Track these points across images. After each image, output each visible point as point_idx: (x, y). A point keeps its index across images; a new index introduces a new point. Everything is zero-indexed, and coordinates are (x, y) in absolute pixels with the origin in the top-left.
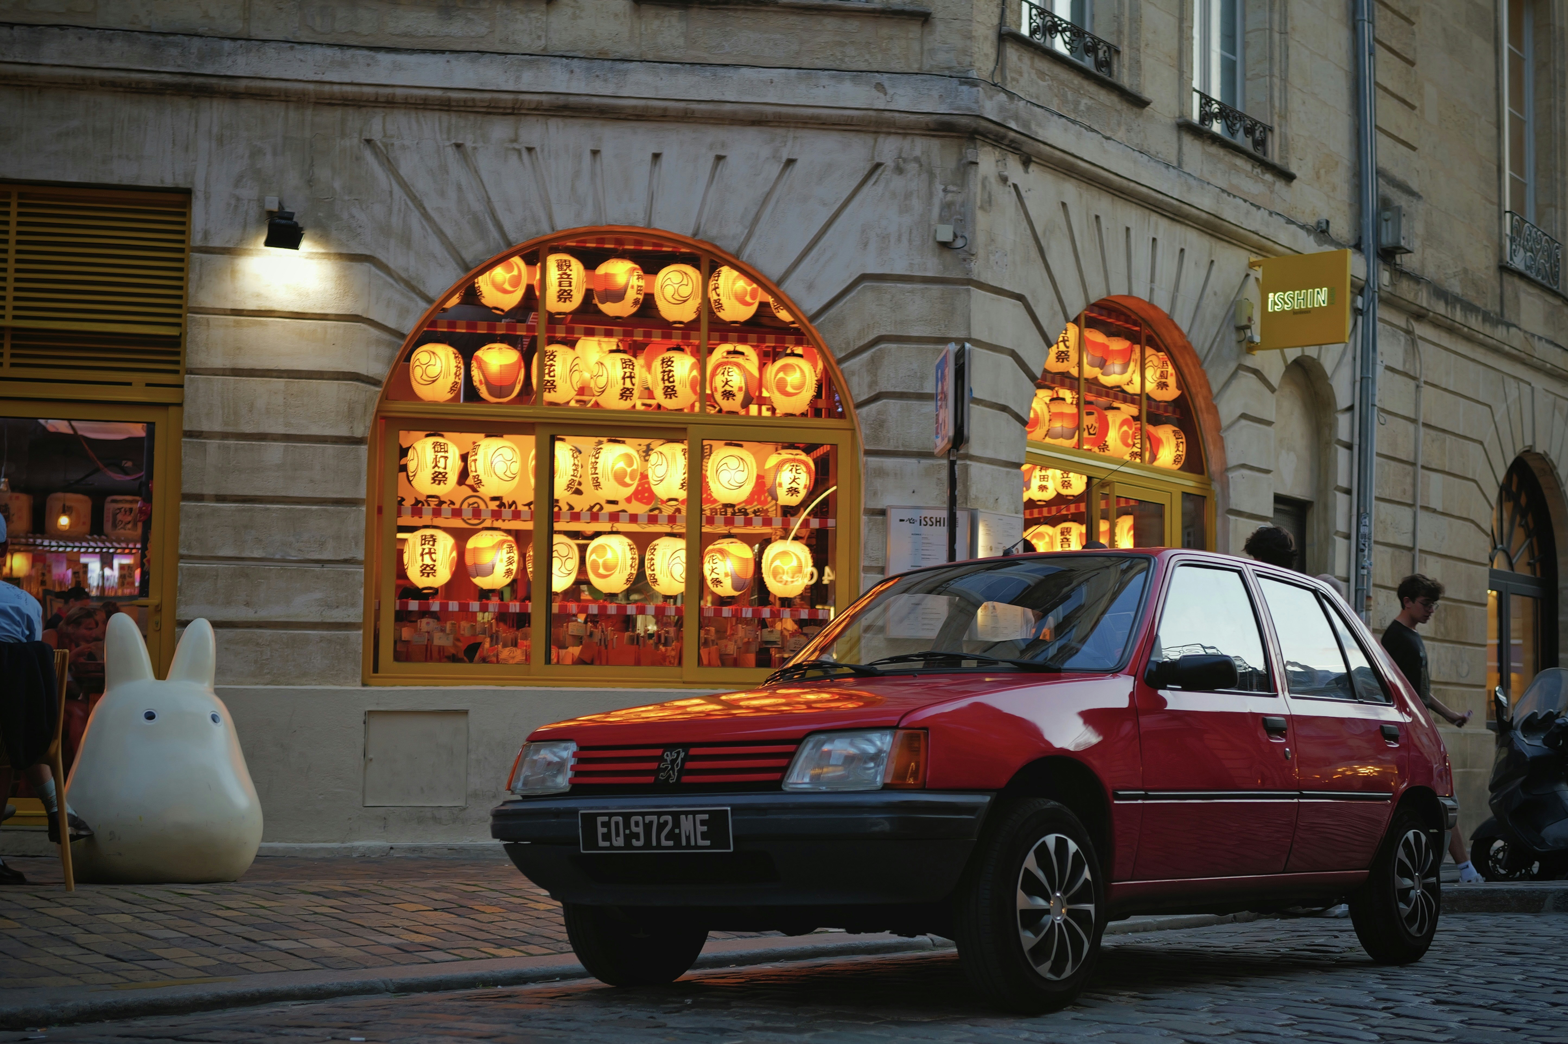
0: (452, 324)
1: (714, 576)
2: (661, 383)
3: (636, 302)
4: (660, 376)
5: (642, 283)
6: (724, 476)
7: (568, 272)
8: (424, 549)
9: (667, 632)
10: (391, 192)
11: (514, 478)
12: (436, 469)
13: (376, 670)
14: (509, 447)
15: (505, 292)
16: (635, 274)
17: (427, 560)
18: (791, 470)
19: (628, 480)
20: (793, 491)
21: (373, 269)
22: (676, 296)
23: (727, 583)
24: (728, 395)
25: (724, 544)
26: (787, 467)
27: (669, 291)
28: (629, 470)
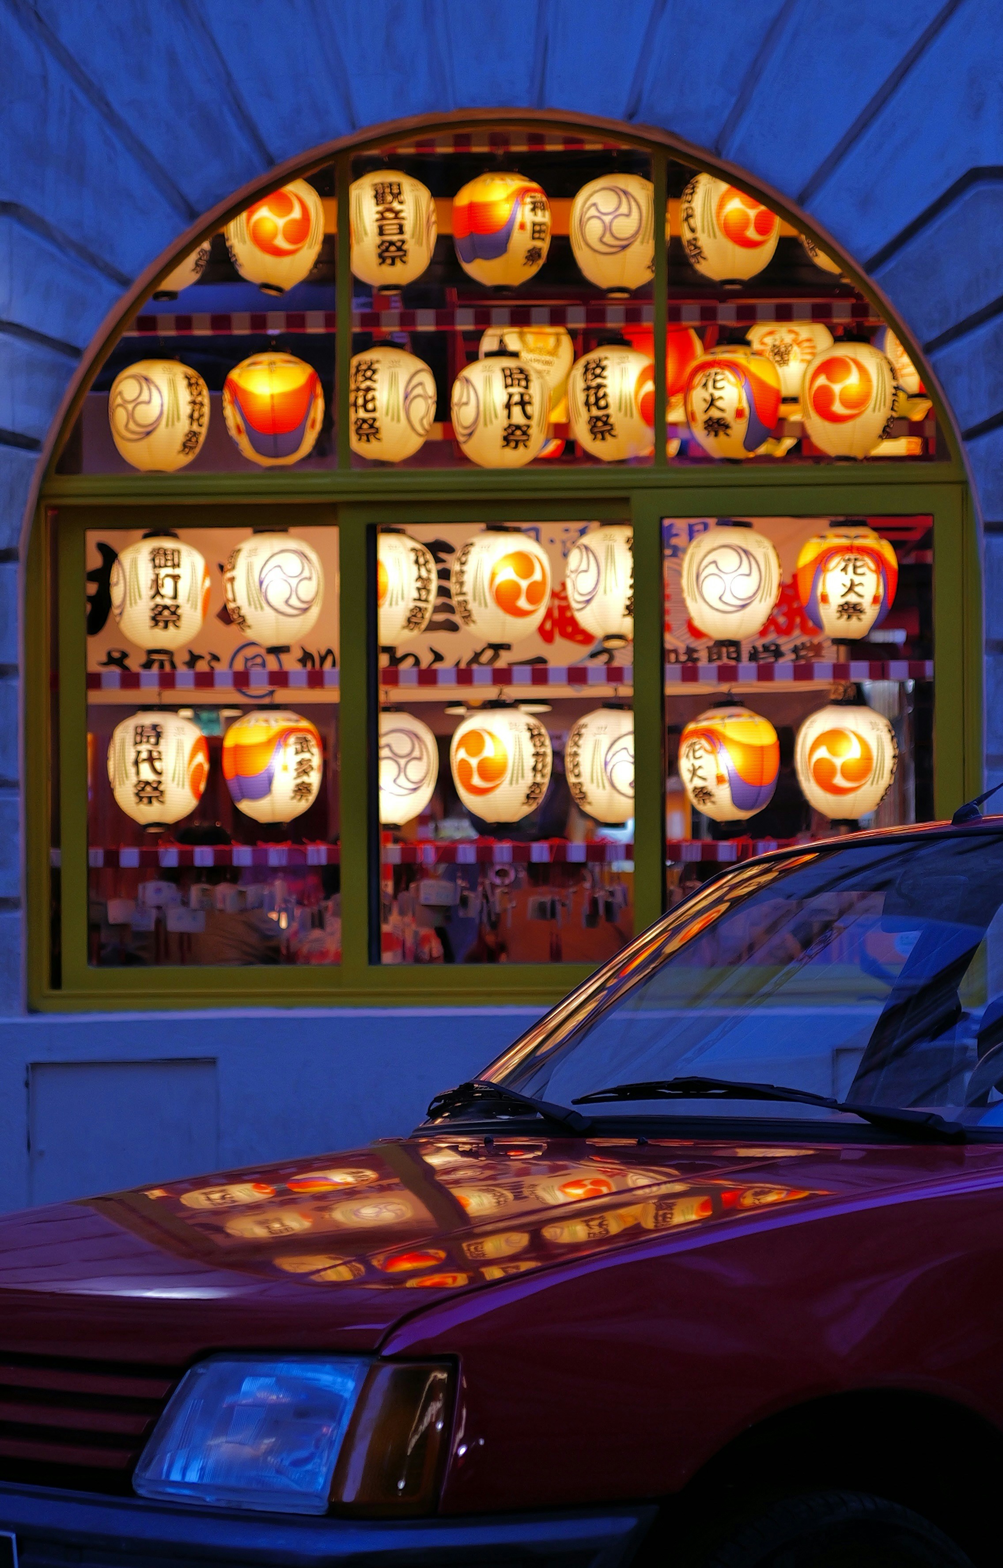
0: (184, 322)
1: (698, 783)
2: (583, 410)
3: (533, 255)
4: (581, 397)
5: (543, 217)
6: (712, 588)
7: (396, 206)
8: (139, 753)
9: (612, 894)
10: (45, 78)
11: (305, 610)
12: (158, 600)
13: (56, 981)
14: (295, 552)
15: (278, 252)
16: (528, 200)
17: (146, 773)
18: (844, 569)
19: (523, 603)
20: (850, 610)
21: (17, 228)
22: (608, 239)
23: (723, 794)
24: (716, 426)
25: (713, 720)
26: (836, 563)
27: (594, 229)
28: (524, 584)
